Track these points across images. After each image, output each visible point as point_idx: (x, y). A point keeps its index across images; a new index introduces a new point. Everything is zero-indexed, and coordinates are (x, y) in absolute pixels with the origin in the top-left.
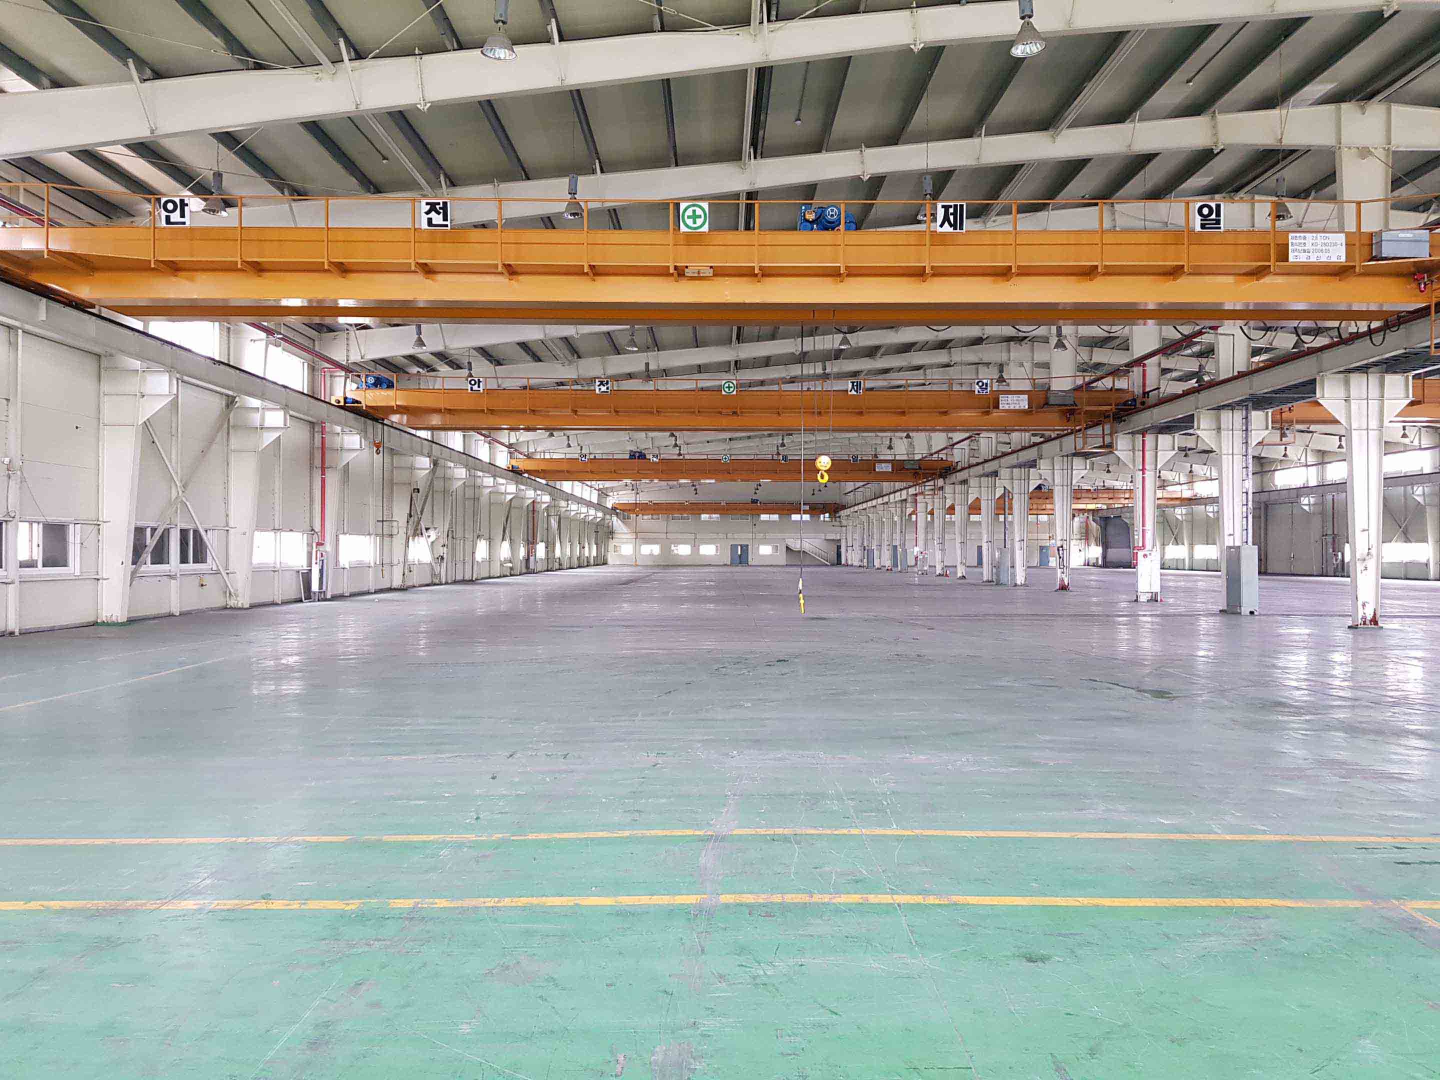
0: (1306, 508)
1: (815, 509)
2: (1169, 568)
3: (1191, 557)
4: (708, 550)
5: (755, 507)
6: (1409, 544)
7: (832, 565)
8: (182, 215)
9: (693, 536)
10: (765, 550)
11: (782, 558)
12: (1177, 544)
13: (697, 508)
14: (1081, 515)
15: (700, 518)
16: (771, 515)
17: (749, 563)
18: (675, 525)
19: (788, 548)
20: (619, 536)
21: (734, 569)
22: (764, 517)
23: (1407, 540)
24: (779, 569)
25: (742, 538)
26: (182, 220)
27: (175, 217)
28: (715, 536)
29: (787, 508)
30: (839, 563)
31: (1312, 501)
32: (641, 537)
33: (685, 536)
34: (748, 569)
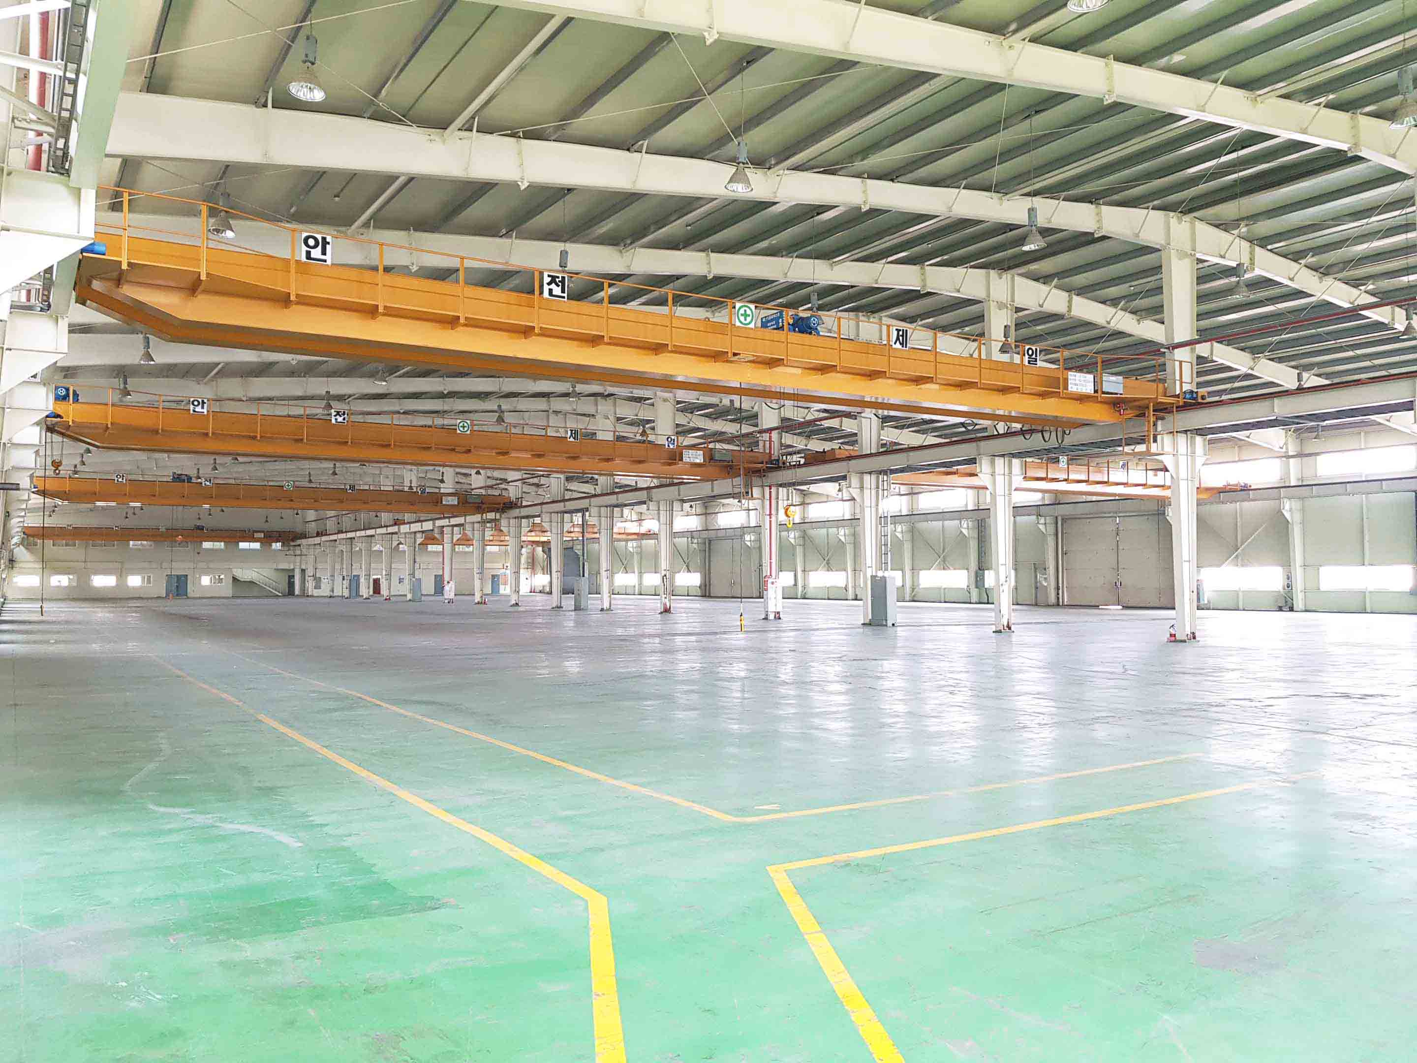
0: (749, 544)
1: (269, 537)
2: (618, 594)
3: (640, 584)
4: (135, 581)
5: (199, 533)
6: (830, 572)
7: (284, 596)
8: (324, 252)
9: (119, 565)
10: (206, 580)
11: (226, 589)
12: (627, 572)
13: (126, 534)
14: (530, 547)
15: (129, 545)
16: (216, 543)
17: (189, 595)
18: (95, 553)
19: (235, 579)
20: (21, 565)
21: (169, 603)
22: (207, 545)
23: (829, 569)
24: (225, 601)
25: (179, 568)
26: (323, 257)
27: (316, 253)
28: (146, 565)
29: (233, 536)
30: (291, 592)
31: (753, 538)
32: (48, 565)
33: (111, 565)
34: (189, 602)
